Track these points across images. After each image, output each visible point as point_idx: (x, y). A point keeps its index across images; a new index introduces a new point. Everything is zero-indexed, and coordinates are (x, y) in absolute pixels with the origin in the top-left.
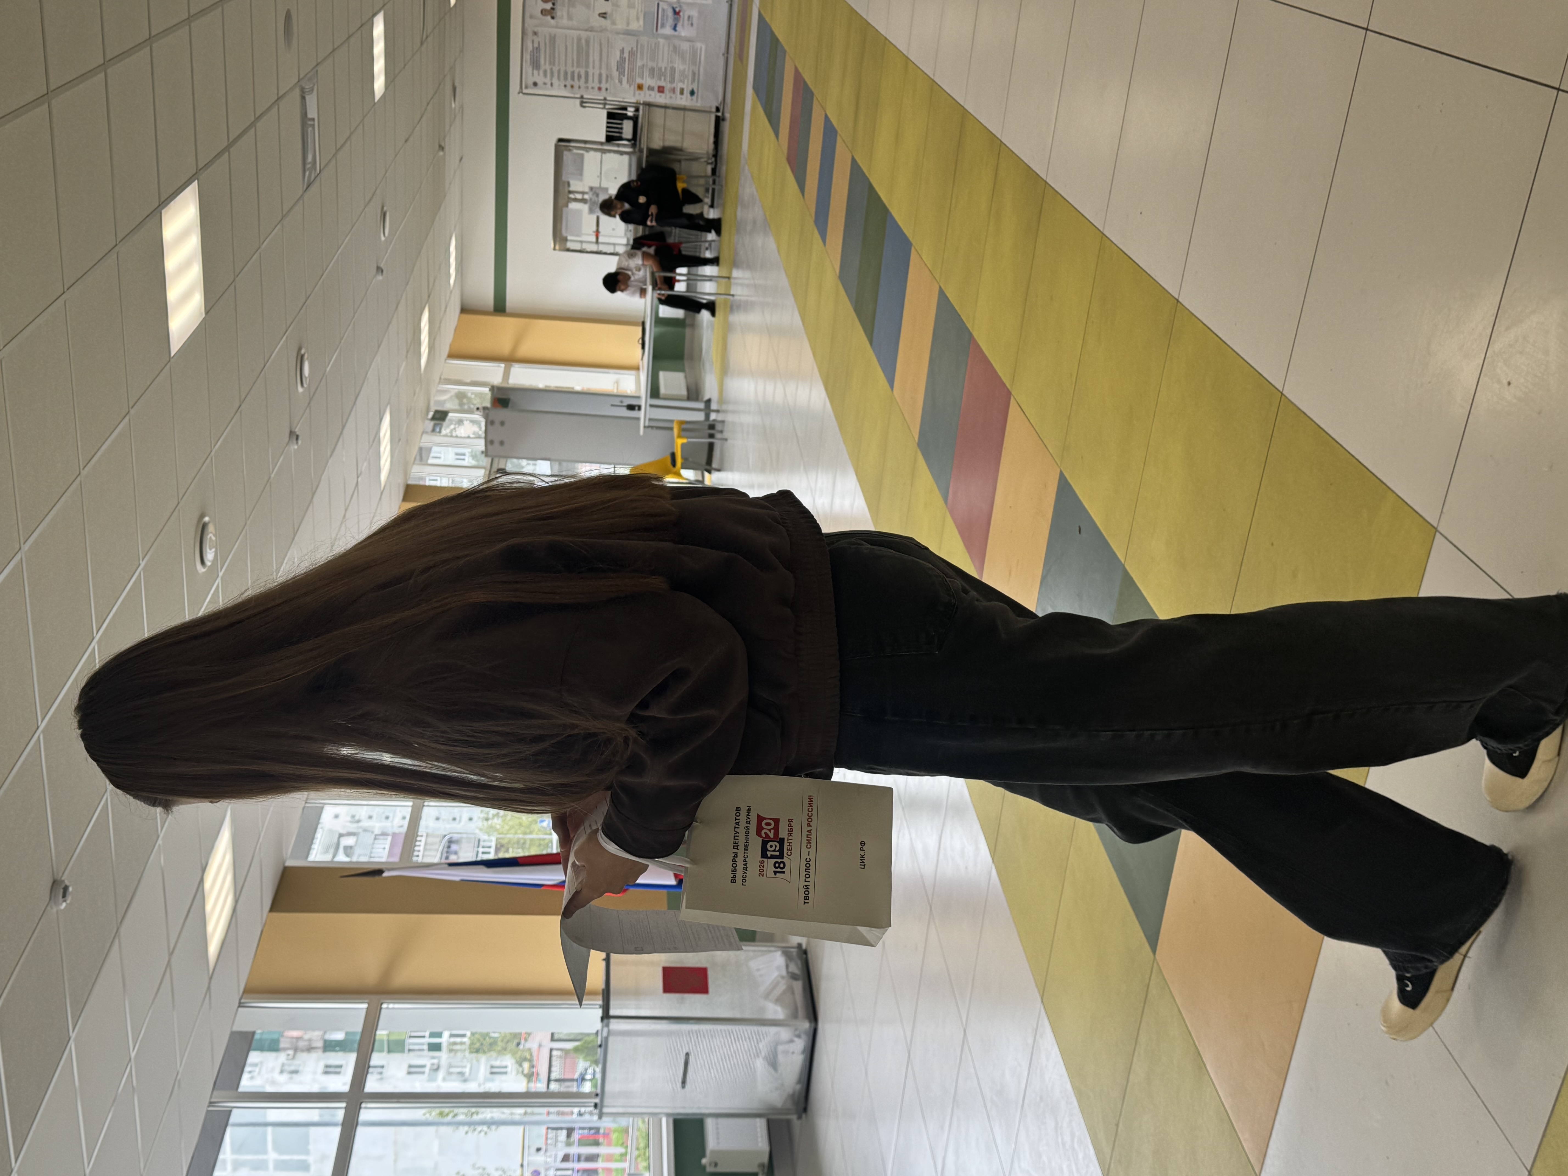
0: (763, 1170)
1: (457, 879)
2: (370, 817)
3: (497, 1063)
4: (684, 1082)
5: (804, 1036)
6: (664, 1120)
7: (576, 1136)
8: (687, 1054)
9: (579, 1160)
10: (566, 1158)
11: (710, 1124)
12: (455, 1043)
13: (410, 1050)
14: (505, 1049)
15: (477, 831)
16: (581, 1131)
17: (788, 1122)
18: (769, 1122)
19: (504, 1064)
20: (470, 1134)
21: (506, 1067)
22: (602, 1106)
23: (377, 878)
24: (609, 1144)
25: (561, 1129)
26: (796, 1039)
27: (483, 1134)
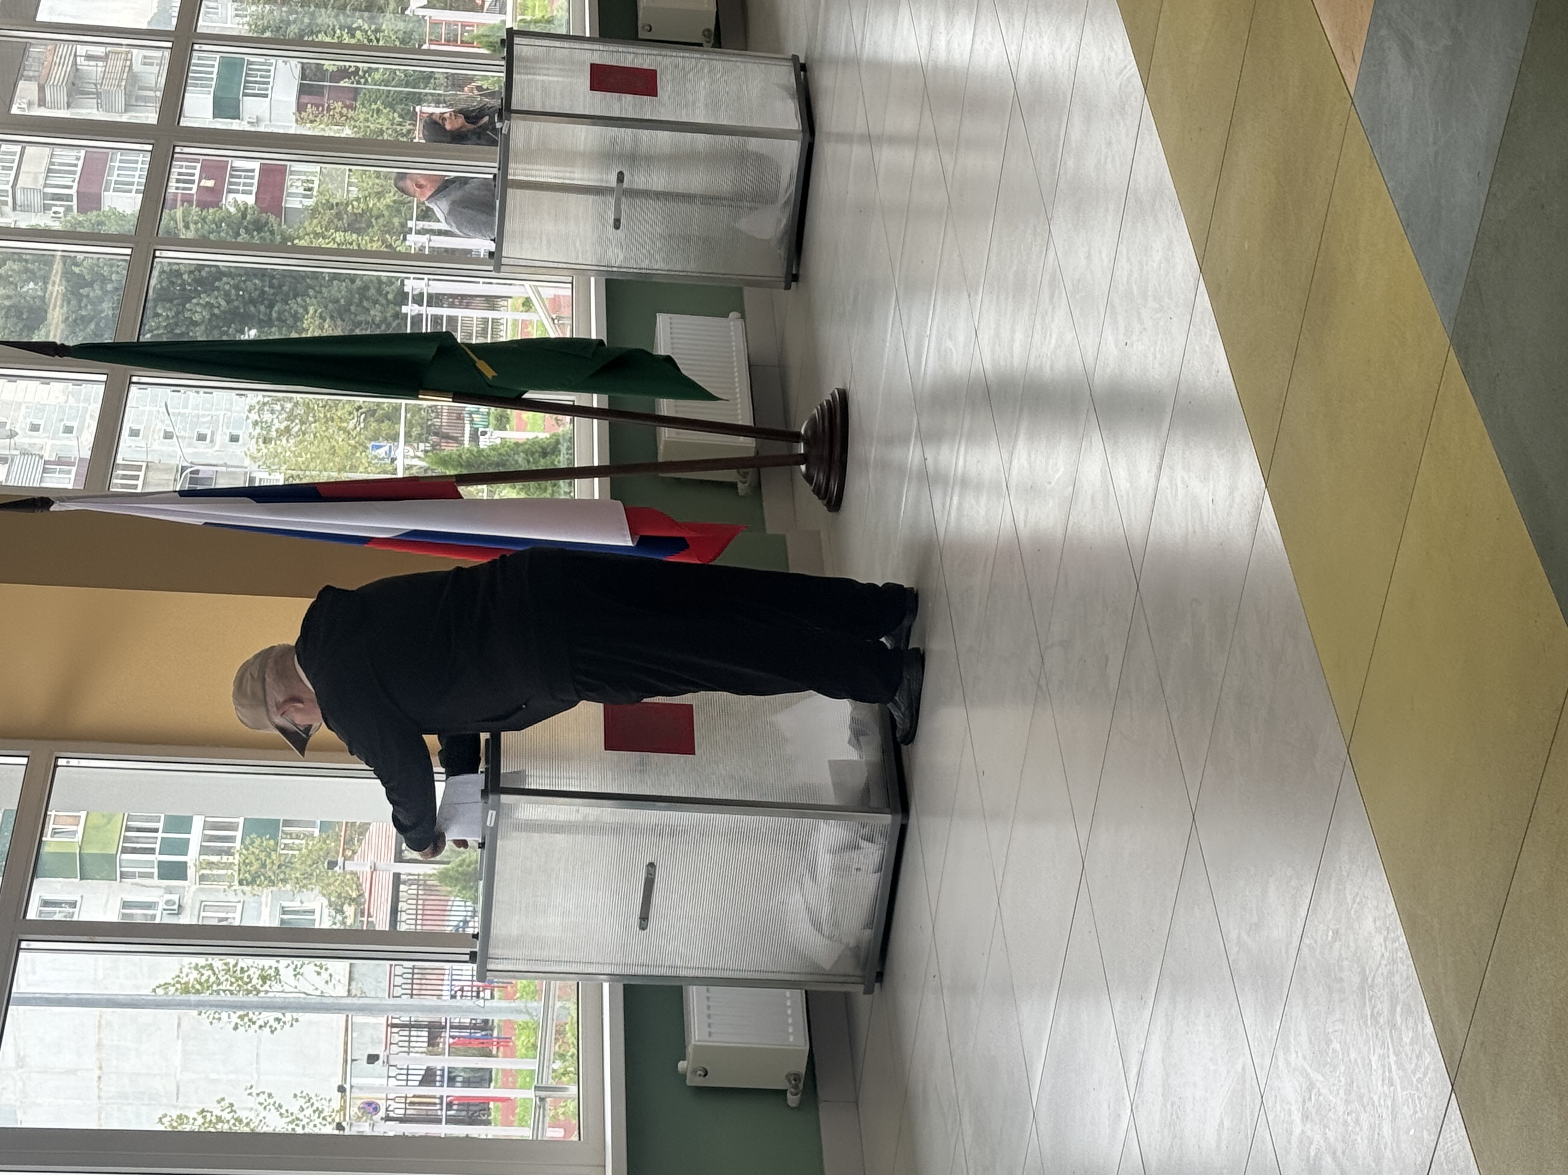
0: (796, 1087)
1: (200, 521)
2: (35, 428)
3: (295, 905)
4: (644, 918)
5: (880, 840)
6: (606, 986)
7: (446, 1039)
8: (651, 865)
9: (452, 1081)
10: (429, 1077)
11: (695, 996)
12: (211, 865)
13: (123, 875)
14: (308, 876)
15: (247, 462)
16: (455, 1033)
17: (847, 997)
18: (809, 998)
19: (307, 906)
20: (241, 1029)
21: (313, 912)
22: (486, 958)
23: (38, 515)
24: (511, 1054)
25: (418, 1026)
26: (864, 844)
27: (267, 1030)
